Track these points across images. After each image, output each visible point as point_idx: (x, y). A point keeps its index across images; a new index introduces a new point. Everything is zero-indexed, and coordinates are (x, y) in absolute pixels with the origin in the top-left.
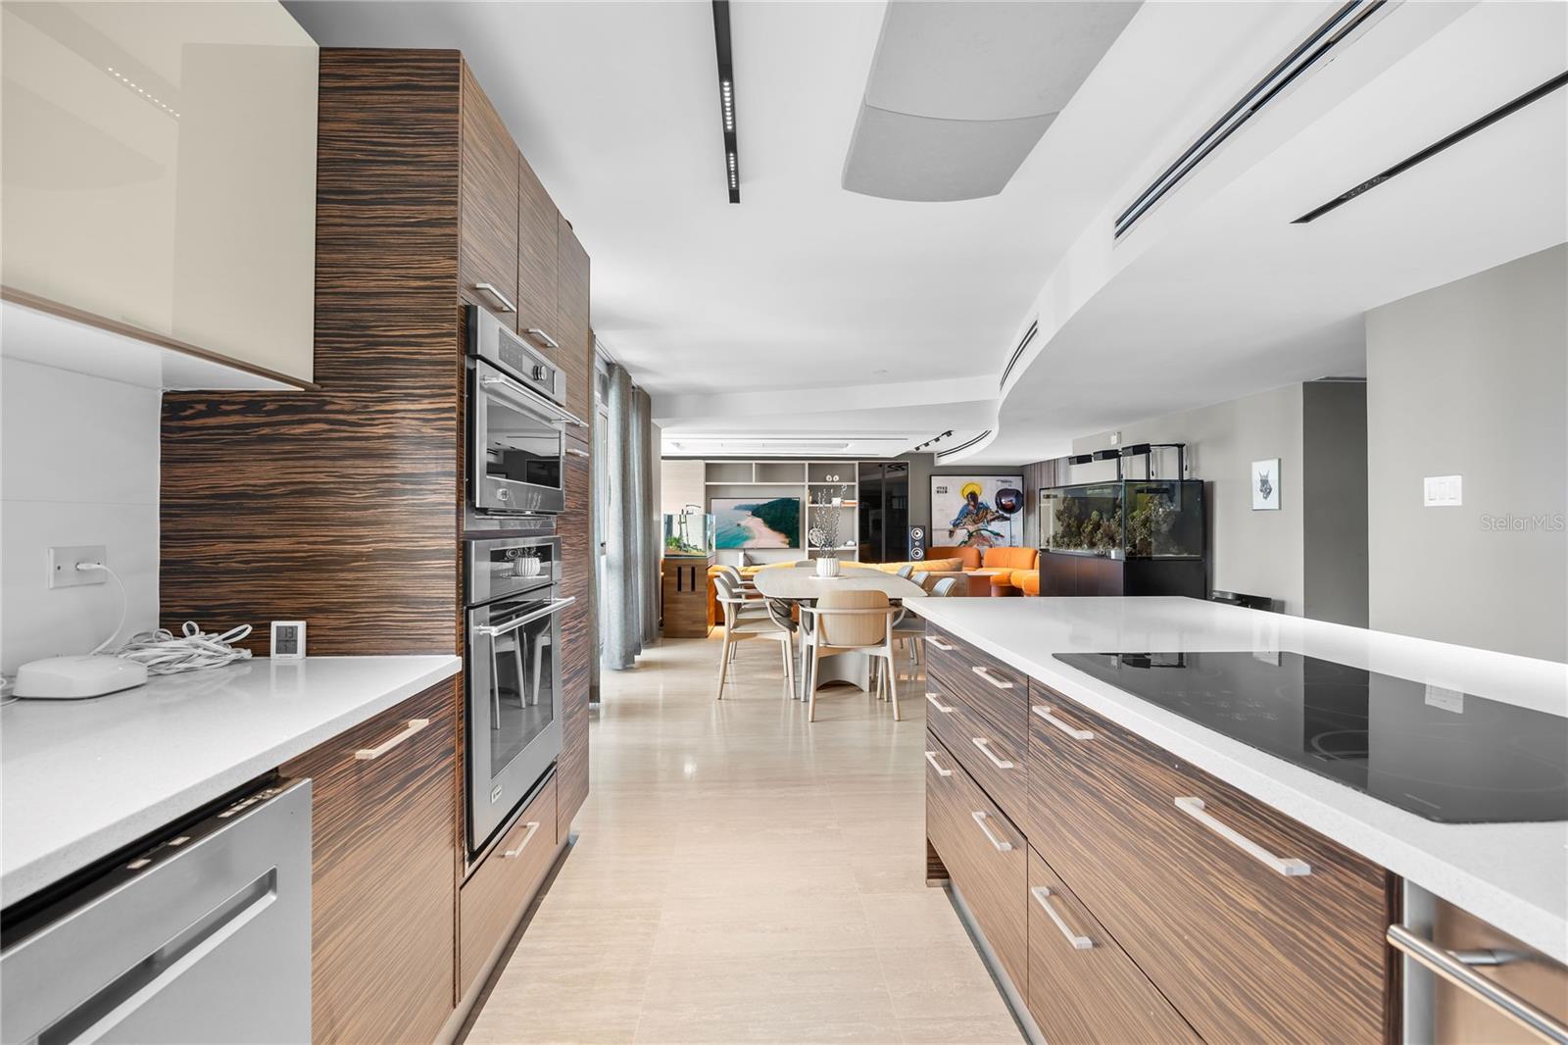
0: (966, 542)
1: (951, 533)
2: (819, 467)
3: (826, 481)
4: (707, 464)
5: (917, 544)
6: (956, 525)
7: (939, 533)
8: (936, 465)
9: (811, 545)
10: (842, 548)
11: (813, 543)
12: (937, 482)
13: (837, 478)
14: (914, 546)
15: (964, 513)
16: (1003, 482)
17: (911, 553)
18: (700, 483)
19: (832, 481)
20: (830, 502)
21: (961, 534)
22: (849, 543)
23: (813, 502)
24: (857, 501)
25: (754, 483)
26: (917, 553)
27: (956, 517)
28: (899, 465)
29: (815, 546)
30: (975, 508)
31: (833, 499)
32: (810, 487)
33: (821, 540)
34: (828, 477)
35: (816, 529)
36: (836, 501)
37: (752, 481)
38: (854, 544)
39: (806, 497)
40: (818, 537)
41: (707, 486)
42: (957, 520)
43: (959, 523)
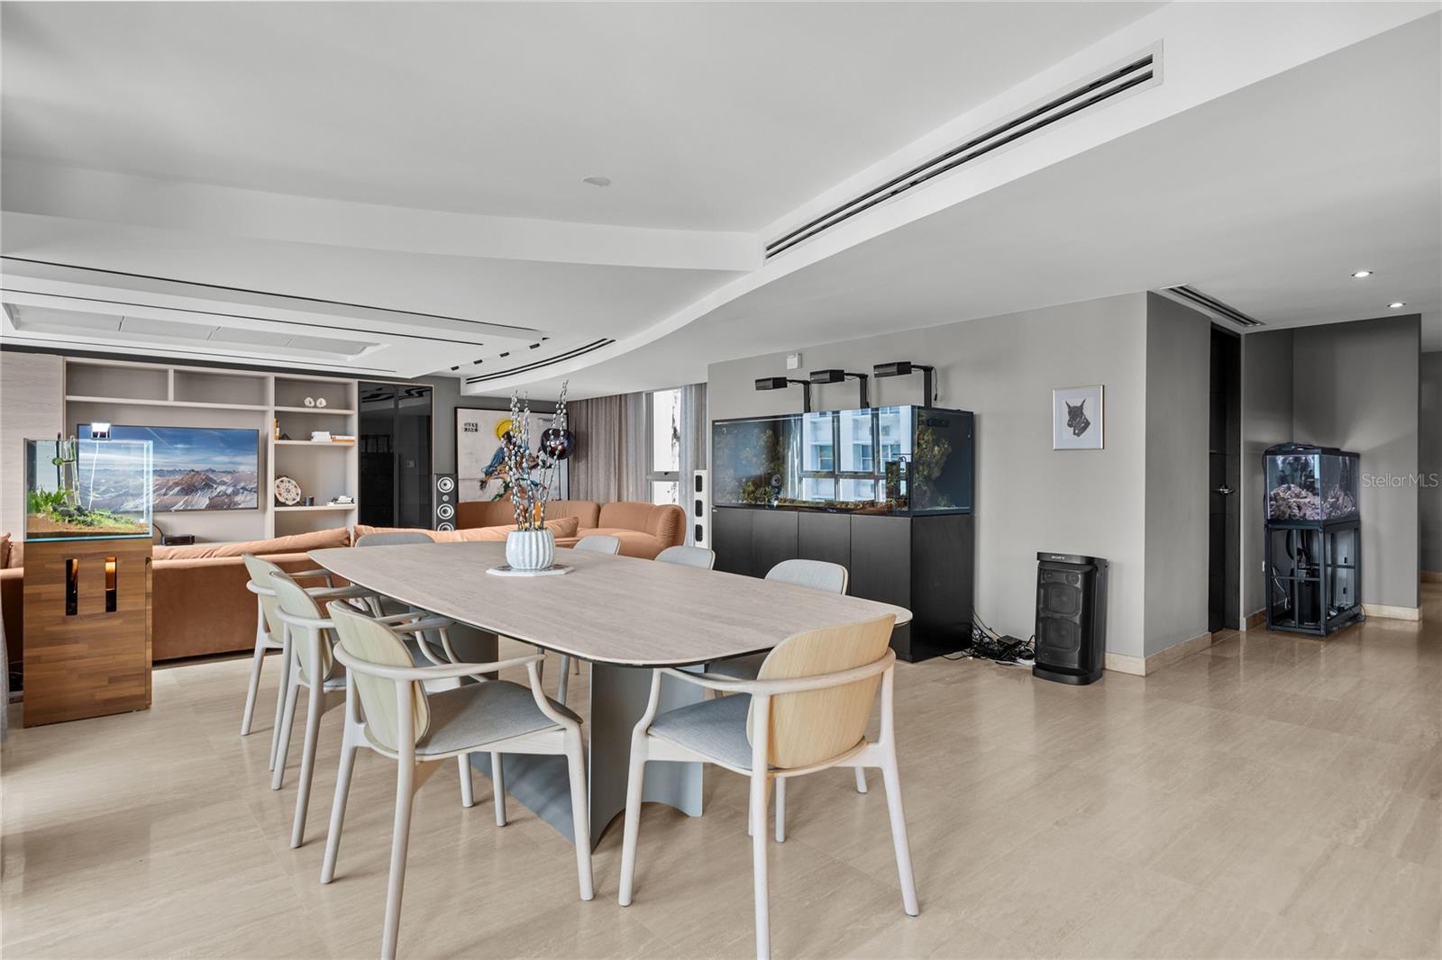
0: (501, 496)
1: (483, 484)
2: (291, 383)
3: (304, 406)
4: (69, 365)
5: (445, 498)
6: (489, 473)
7: (468, 483)
8: (462, 394)
9: (278, 503)
10: (331, 506)
11: (282, 500)
12: (464, 416)
13: (322, 402)
14: (440, 502)
15: (499, 458)
16: (544, 420)
17: (437, 511)
18: (58, 397)
19: (315, 407)
20: (310, 438)
21: (495, 485)
22: (342, 498)
23: (283, 437)
24: (355, 438)
25: (171, 402)
26: (445, 512)
27: (489, 463)
28: (419, 389)
29: (284, 505)
31: (314, 434)
32: (277, 414)
33: (293, 495)
34: (308, 401)
35: (284, 478)
36: (321, 437)
37: (166, 399)
38: (349, 500)
39: (270, 429)
40: (292, 492)
41: (69, 404)
42: (490, 466)
43: (493, 471)
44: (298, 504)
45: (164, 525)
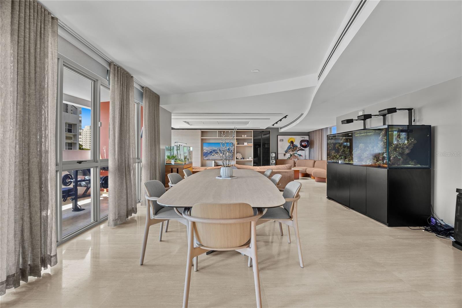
0: (289, 158)
1: (285, 155)
2: (239, 132)
3: (242, 137)
4: (202, 132)
5: (273, 158)
6: (286, 152)
7: (280, 154)
8: (279, 132)
10: (248, 160)
11: (238, 158)
12: (280, 137)
13: (246, 136)
15: (289, 148)
16: (302, 137)
17: (271, 162)
18: (199, 138)
19: (244, 137)
21: (288, 155)
23: (238, 144)
24: (252, 144)
25: (217, 138)
26: (273, 162)
28: (267, 132)
29: (238, 159)
30: (293, 147)
31: (244, 143)
32: (237, 139)
33: (240, 157)
34: (243, 136)
35: (239, 153)
36: (246, 144)
37: (217, 137)
38: (251, 158)
39: (235, 142)
40: (239, 156)
41: (202, 139)
42: (287, 150)
43: (287, 151)
44: (241, 159)
45: (217, 163)
